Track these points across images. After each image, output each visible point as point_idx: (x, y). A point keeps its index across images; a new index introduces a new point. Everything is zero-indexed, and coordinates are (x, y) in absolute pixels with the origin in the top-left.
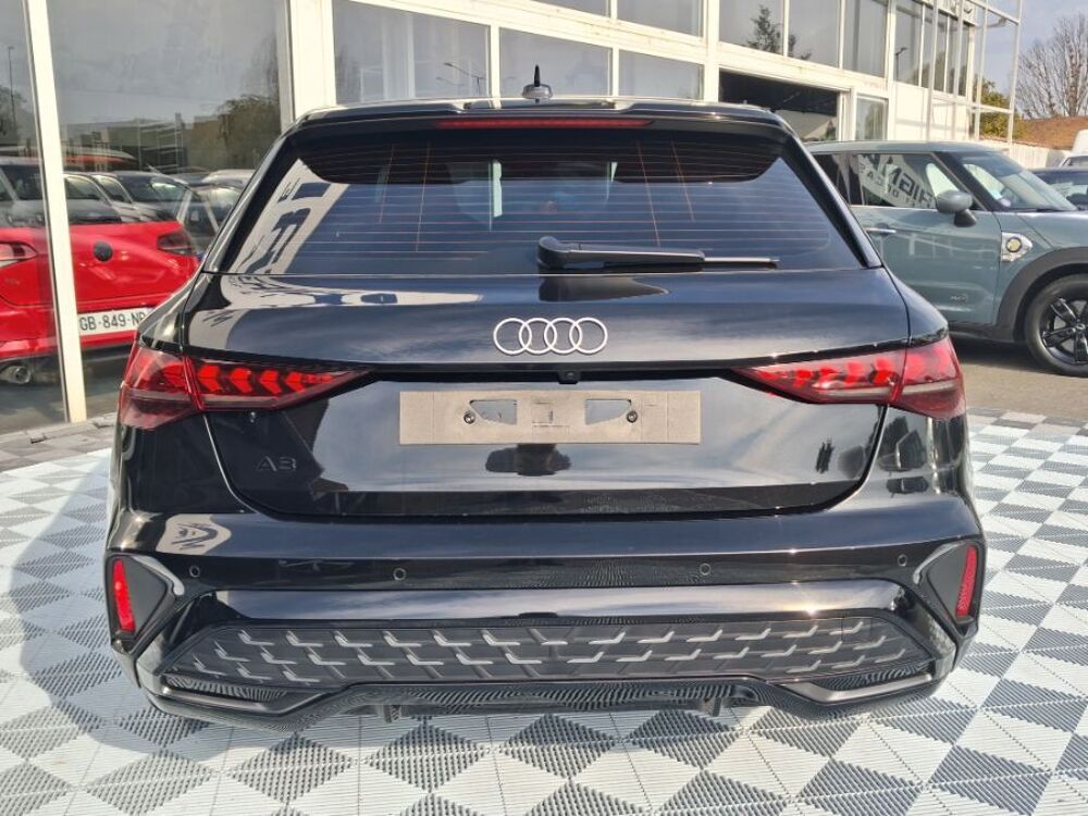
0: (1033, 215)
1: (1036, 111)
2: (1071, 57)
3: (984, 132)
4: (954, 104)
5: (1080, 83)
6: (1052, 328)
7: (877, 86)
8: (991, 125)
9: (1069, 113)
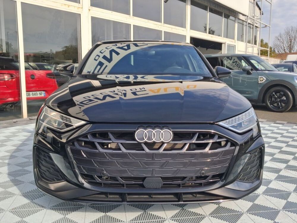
0: (267, 72)
1: (281, 51)
2: (290, 37)
3: (261, 54)
4: (253, 47)
5: (292, 44)
6: (271, 100)
7: (232, 42)
8: (263, 53)
9: (289, 52)
